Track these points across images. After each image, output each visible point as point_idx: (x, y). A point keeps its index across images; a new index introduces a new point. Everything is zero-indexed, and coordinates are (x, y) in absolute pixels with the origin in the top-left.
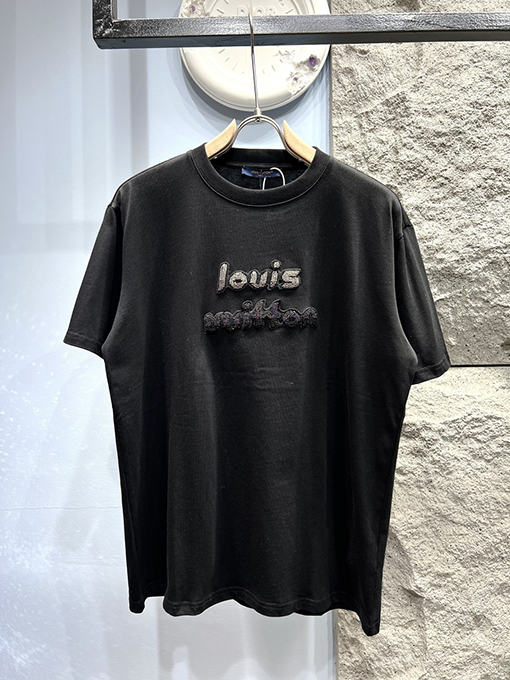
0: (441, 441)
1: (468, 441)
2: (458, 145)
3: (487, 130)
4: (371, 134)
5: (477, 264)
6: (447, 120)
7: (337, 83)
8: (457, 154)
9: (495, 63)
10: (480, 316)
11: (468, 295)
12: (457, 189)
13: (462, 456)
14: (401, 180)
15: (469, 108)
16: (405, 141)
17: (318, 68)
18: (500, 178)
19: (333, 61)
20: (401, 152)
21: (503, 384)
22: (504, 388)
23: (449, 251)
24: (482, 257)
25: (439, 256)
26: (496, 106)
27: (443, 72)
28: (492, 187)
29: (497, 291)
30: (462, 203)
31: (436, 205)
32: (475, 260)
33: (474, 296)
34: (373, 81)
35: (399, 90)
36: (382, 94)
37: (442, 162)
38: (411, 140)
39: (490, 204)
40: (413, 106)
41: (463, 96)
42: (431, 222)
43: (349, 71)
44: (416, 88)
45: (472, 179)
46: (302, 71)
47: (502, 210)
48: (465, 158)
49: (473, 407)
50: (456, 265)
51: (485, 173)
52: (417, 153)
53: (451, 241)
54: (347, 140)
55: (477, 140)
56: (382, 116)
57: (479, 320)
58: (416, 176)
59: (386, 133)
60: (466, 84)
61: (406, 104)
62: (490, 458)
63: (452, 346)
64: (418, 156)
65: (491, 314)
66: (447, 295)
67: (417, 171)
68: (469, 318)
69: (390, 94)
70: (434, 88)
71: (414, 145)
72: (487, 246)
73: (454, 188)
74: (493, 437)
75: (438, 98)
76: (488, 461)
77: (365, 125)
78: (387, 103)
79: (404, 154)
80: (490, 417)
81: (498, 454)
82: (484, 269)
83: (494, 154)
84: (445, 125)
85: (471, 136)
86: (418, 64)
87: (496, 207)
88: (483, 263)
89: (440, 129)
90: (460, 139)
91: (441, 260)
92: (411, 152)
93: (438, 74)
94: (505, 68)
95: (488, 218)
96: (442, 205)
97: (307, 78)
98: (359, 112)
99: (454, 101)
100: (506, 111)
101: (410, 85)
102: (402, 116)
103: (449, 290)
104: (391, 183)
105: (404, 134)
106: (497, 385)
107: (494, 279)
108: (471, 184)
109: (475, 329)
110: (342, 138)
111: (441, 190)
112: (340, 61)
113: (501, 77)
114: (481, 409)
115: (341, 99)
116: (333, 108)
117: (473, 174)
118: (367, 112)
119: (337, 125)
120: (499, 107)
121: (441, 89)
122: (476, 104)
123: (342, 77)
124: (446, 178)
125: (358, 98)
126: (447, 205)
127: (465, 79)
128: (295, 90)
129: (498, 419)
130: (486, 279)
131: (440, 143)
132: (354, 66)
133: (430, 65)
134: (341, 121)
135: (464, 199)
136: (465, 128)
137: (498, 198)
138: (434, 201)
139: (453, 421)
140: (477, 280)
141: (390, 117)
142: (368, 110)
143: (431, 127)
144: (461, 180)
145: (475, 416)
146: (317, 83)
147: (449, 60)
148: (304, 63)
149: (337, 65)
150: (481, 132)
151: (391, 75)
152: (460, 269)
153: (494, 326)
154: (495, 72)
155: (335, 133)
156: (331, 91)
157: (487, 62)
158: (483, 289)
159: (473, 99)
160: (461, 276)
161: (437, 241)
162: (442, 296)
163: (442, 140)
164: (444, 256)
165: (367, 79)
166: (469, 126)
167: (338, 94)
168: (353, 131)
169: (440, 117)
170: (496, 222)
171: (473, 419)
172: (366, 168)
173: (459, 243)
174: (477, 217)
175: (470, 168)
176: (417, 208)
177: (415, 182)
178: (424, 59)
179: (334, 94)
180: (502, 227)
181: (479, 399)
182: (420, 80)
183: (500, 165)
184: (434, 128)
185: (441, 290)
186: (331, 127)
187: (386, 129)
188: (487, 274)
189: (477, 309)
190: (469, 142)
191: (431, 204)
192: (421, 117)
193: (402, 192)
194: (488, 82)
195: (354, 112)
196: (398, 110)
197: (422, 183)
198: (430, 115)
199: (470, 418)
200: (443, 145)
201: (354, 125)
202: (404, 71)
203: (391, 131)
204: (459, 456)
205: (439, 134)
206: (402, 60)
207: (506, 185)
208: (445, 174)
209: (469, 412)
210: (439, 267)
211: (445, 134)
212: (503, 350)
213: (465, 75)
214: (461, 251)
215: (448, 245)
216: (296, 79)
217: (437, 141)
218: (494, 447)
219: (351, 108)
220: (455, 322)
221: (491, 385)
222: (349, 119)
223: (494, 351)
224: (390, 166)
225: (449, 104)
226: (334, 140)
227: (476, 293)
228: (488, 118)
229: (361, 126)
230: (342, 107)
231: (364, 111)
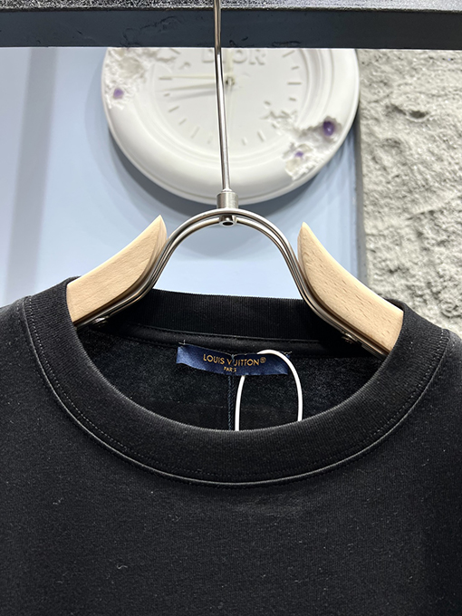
4: (442, 249)
7: (371, 163)
17: (339, 138)
19: (363, 129)
34: (440, 159)
43: (395, 144)
46: (310, 144)
54: (394, 257)
77: (428, 233)
97: (319, 155)
98: (417, 210)
110: (385, 255)
112: (376, 129)
115: (380, 188)
116: (363, 203)
118: (432, 212)
119: (374, 232)
123: (380, 153)
125: (412, 188)
128: (299, 172)
132: (402, 136)
134: (380, 225)
142: (434, 207)
146: (334, 163)
148: (315, 130)
149: (371, 134)
155: (372, 246)
156: (359, 176)
165: (429, 158)
167: (374, 180)
168: (405, 243)
172: (437, 311)
179: (366, 180)
186: (361, 237)
195: (405, 210)
201: (407, 232)
216: (300, 154)
219: (394, 203)
222: (395, 221)
226: (370, 256)
229: (420, 235)
230: (382, 202)
231: (427, 208)
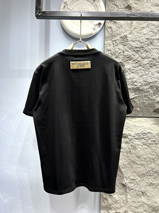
0: (134, 139)
1: (142, 140)
2: (142, 51)
3: (151, 47)
4: (116, 47)
5: (146, 87)
6: (139, 43)
7: (107, 31)
8: (142, 54)
9: (154, 27)
10: (147, 102)
11: (143, 96)
12: (141, 64)
13: (140, 144)
14: (125, 61)
15: (145, 40)
16: (126, 49)
17: (101, 26)
18: (154, 61)
19: (106, 24)
20: (125, 52)
21: (153, 123)
22: (153, 124)
23: (138, 83)
24: (148, 85)
25: (135, 84)
26: (154, 40)
27: (138, 29)
28: (152, 64)
29: (152, 95)
30: (143, 68)
31: (135, 69)
32: (146, 85)
33: (145, 96)
34: (117, 31)
35: (125, 34)
36: (120, 35)
37: (137, 56)
38: (128, 49)
39: (151, 69)
40: (129, 39)
41: (144, 36)
42: (133, 74)
43: (111, 28)
44: (130, 34)
45: (146, 61)
46: (96, 27)
47: (154, 71)
48: (144, 55)
49: (144, 129)
50: (140, 87)
51: (150, 59)
53: (139, 79)
54: (109, 48)
55: (148, 50)
56: (120, 41)
57: (146, 103)
58: (129, 60)
59: (121, 47)
60: (145, 33)
61: (127, 38)
62: (148, 145)
63: (138, 111)
64: (130, 54)
65: (150, 102)
66: (137, 95)
67: (129, 58)
68: (144, 103)
69: (122, 35)
70: (136, 34)
71: (129, 50)
72: (150, 81)
73: (140, 64)
74: (150, 139)
75: (137, 36)
76: (148, 146)
77: (114, 44)
78: (121, 37)
79: (126, 53)
80: (149, 133)
81: (151, 144)
82: (148, 88)
83: (153, 54)
84: (139, 45)
85: (146, 48)
86: (131, 26)
87: (153, 70)
88: (148, 86)
89: (137, 46)
90: (143, 49)
91: (136, 85)
92: (128, 53)
93: (137, 29)
94: (157, 28)
95: (150, 73)
96: (137, 68)
97: (98, 29)
98: (113, 40)
99: (141, 38)
100: (157, 41)
101: (128, 32)
102: (126, 42)
103: (138, 94)
104: (122, 62)
105: (126, 47)
106: (151, 123)
107: (151, 91)
108: (145, 63)
109: (145, 106)
111: (137, 64)
112: (108, 24)
113: (156, 31)
114: (146, 130)
115: (108, 36)
116: (105, 38)
117: (146, 60)
120: (155, 40)
121: (138, 34)
122: (148, 39)
123: (108, 29)
124: (138, 61)
125: (112, 36)
126: (138, 69)
127: (145, 31)
128: (94, 32)
129: (151, 133)
130: (149, 91)
131: (137, 50)
132: (112, 26)
133: (135, 27)
134: (107, 42)
135: (143, 67)
136: (144, 46)
137: (153, 67)
138: (134, 67)
139: (138, 134)
140: (146, 91)
141: (122, 42)
142: (116, 39)
143: (134, 45)
144: (142, 61)
145: (144, 132)
146: (101, 30)
147: (140, 25)
148: (97, 25)
149: (107, 25)
150: (149, 47)
151: (123, 29)
152: (141, 88)
153: (151, 105)
154: (154, 30)
155: (106, 46)
156: (105, 33)
157: (152, 26)
158: (148, 94)
159: (147, 37)
160: (142, 90)
161: (135, 79)
162: (136, 96)
163: (137, 49)
164: (137, 84)
166: (145, 45)
167: (107, 34)
168: (111, 45)
169: (137, 42)
170: (153, 74)
171: (144, 133)
172: (115, 57)
173: (141, 80)
174: (147, 73)
175: (145, 58)
176: (129, 69)
177: (129, 62)
178: (133, 25)
179: (106, 34)
180: (154, 76)
181: (146, 127)
182: (131, 31)
183: (154, 57)
184: (135, 45)
185: (135, 94)
186: (104, 44)
187: (121, 45)
188: (149, 90)
189: (146, 100)
190: (145, 50)
191: (133, 68)
192: (131, 42)
193: (125, 64)
194: (152, 32)
195: (112, 40)
196: (125, 40)
197: (131, 62)
198: (134, 42)
199: (143, 133)
200: (137, 51)
202: (127, 28)
203: (123, 46)
204: (139, 144)
205: (136, 48)
206: (126, 25)
207: (156, 63)
208: (138, 59)
209: (143, 131)
210: (135, 87)
211: (138, 48)
212: (153, 113)
213: (145, 30)
214: (142, 83)
215: (138, 81)
216: (94, 29)
217: (136, 49)
218: (150, 142)
219: (110, 38)
220: (139, 104)
221: (150, 123)
222: (110, 42)
223: (151, 113)
224: (122, 56)
225: (140, 39)
226: (105, 48)
227: (146, 95)
228: (151, 43)
229: (113, 44)
230: (108, 38)
231: (114, 40)
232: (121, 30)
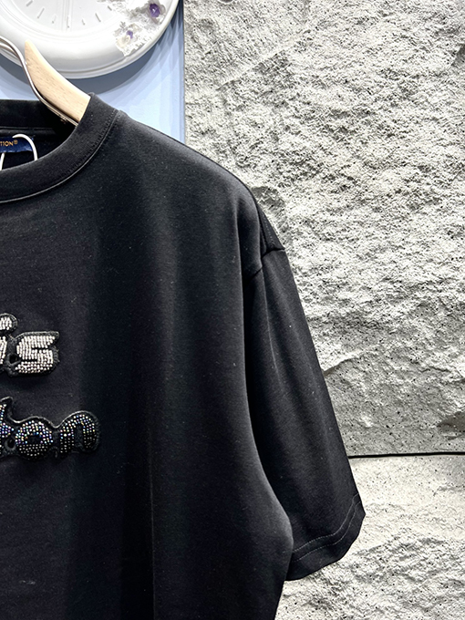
0: (355, 584)
1: (395, 580)
2: (365, 131)
3: (406, 111)
4: (240, 113)
5: (399, 307)
6: (348, 94)
7: (191, 42)
8: (365, 143)
9: (413, 17)
10: (407, 384)
11: (387, 354)
12: (367, 195)
13: (387, 604)
14: (282, 180)
15: (379, 78)
16: (287, 122)
17: (165, 20)
18: (428, 180)
19: (185, 12)
20: (283, 138)
21: (442, 483)
22: (444, 490)
23: (357, 288)
24: (406, 297)
25: (342, 294)
26: (418, 76)
27: (341, 26)
28: (416, 193)
29: (429, 348)
30: (374, 215)
31: (336, 218)
32: (396, 301)
33: (396, 354)
34: (241, 37)
35: (277, 50)
36: (255, 55)
37: (343, 155)
38: (297, 122)
39: (415, 218)
40: (298, 72)
41: (369, 61)
42: (329, 244)
43: (208, 25)
44: (302, 47)
45: (387, 181)
46: (139, 23)
47: (433, 227)
48: (377, 149)
49: (401, 524)
50: (368, 309)
51: (407, 172)
52: (307, 140)
53: (360, 272)
54: (206, 121)
55: (393, 125)
56: (255, 86)
57: (405, 390)
58: (305, 174)
59: (261, 112)
60: (375, 43)
61: (289, 69)
62: (428, 605)
63: (366, 429)
64: (307, 144)
65: (421, 381)
66: (357, 353)
67: (305, 166)
68: (390, 387)
69: (265, 56)
70: (328, 47)
71: (302, 128)
72: (414, 280)
73: (360, 194)
74: (433, 573)
75: (334, 61)
76: (426, 610)
77: (231, 100)
78: (261, 68)
79: (286, 143)
80: (428, 541)
81: (440, 599)
82: (410, 315)
83: (418, 145)
84: (349, 102)
85: (383, 117)
86: (304, 15)
87: (427, 222)
88: (408, 306)
89: (339, 106)
90: (368, 123)
91: (346, 301)
92: (297, 139)
93: (334, 29)
94: (428, 25)
95: (412, 239)
96: (344, 217)
97: (148, 34)
98: (223, 82)
99: (357, 67)
100: (431, 85)
101: (293, 42)
102: (282, 87)
103: (359, 345)
104: (268, 185)
105: (286, 113)
106: (435, 485)
107: (425, 330)
108: (387, 188)
109: (399, 403)
110: (199, 120)
111: (343, 195)
112: (195, 11)
113: (424, 36)
114: (414, 528)
115: (196, 64)
116: (189, 78)
117: (388, 174)
118: (233, 82)
119: (192, 101)
120: (422, 78)
121: (339, 50)
122: (389, 73)
123: (198, 33)
124: (350, 178)
125: (220, 63)
126: (352, 219)
127: (373, 36)
128: (130, 49)
129: (439, 543)
130: (414, 329)
131: (339, 127)
132: (214, 18)
133: (321, 15)
134: (197, 96)
135: (377, 210)
136: (375, 107)
137: (426, 209)
138: (333, 212)
139: (372, 550)
140: (401, 331)
141: (266, 88)
142: (235, 79)
143: (325, 103)
144: (371, 182)
145: (404, 540)
147: (348, 10)
148: (142, 11)
149: (191, 16)
150: (397, 113)
151: (266, 29)
152: (374, 316)
153: (428, 398)
154: (415, 30)
155: (189, 113)
157: (403, 16)
158: (410, 344)
159: (385, 65)
160: (376, 325)
161: (337, 272)
162: (349, 355)
163: (343, 122)
164: (349, 295)
165: (232, 35)
166: (380, 103)
167: (193, 58)
168: (215, 110)
169: (339, 89)
170: (425, 245)
171: (402, 546)
172: (233, 162)
173: (371, 276)
174: (397, 237)
175: (384, 165)
176: (307, 222)
177: (304, 183)
178: (313, 7)
179: (187, 57)
180: (433, 252)
181: (410, 511)
182: (307, 35)
183: (426, 161)
184: (330, 104)
185: (346, 346)
186: (183, 105)
187: (261, 106)
188: (414, 322)
189: (401, 374)
190: (380, 127)
191: (327, 216)
192: (309, 88)
193: (285, 198)
194: (403, 44)
195: (216, 82)
196: (277, 78)
197: (314, 184)
198: (324, 86)
199: (397, 543)
200: (343, 129)
201: (216, 100)
202: (285, 23)
203: (269, 110)
204: (383, 604)
205: (337, 114)
206: (281, 9)
207: (436, 190)
208: (348, 172)
209: (395, 533)
210: (343, 311)
211: (345, 114)
212: (440, 432)
213: (371, 32)
214: (376, 288)
215: (355, 278)
217: (335, 124)
218: (434, 588)
219: (210, 77)
220: (371, 393)
221: (426, 485)
222: (208, 92)
223: (427, 435)
224: (267, 159)
225: (351, 71)
226: (188, 123)
227: (399, 350)
228: (407, 94)
229: (225, 102)
230: (198, 76)
231: (229, 80)
232: (255, 33)
